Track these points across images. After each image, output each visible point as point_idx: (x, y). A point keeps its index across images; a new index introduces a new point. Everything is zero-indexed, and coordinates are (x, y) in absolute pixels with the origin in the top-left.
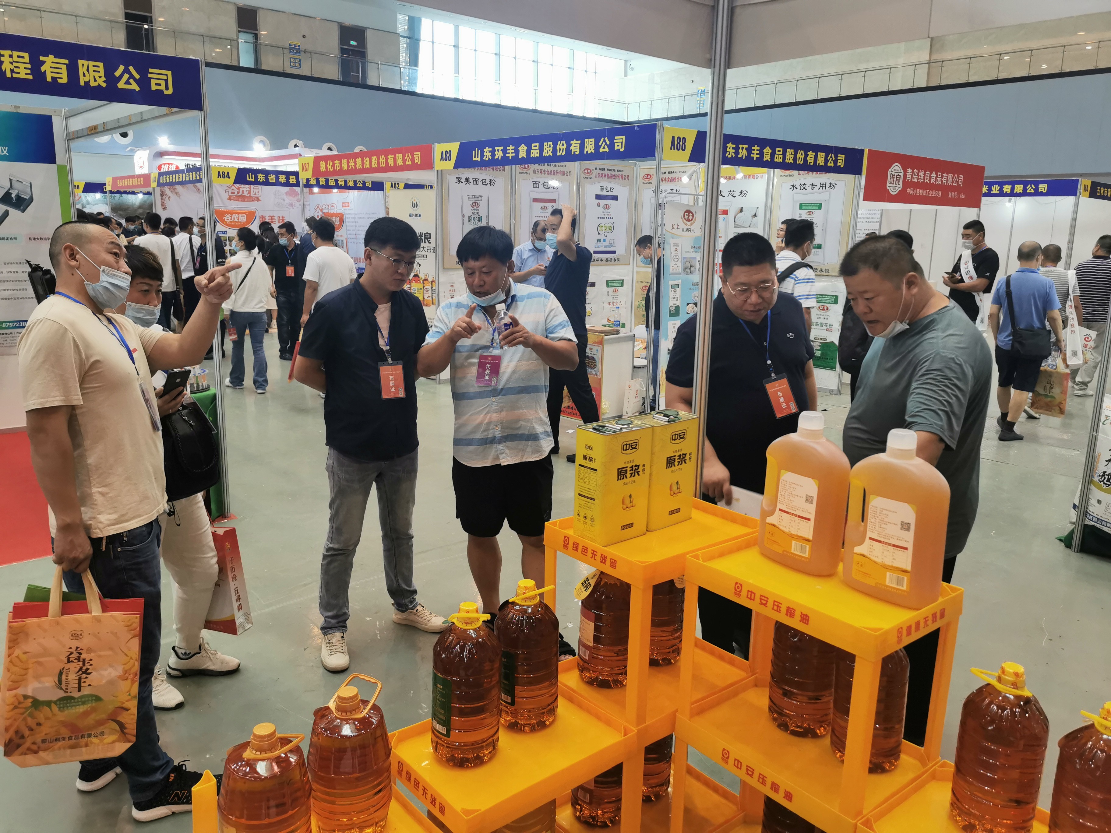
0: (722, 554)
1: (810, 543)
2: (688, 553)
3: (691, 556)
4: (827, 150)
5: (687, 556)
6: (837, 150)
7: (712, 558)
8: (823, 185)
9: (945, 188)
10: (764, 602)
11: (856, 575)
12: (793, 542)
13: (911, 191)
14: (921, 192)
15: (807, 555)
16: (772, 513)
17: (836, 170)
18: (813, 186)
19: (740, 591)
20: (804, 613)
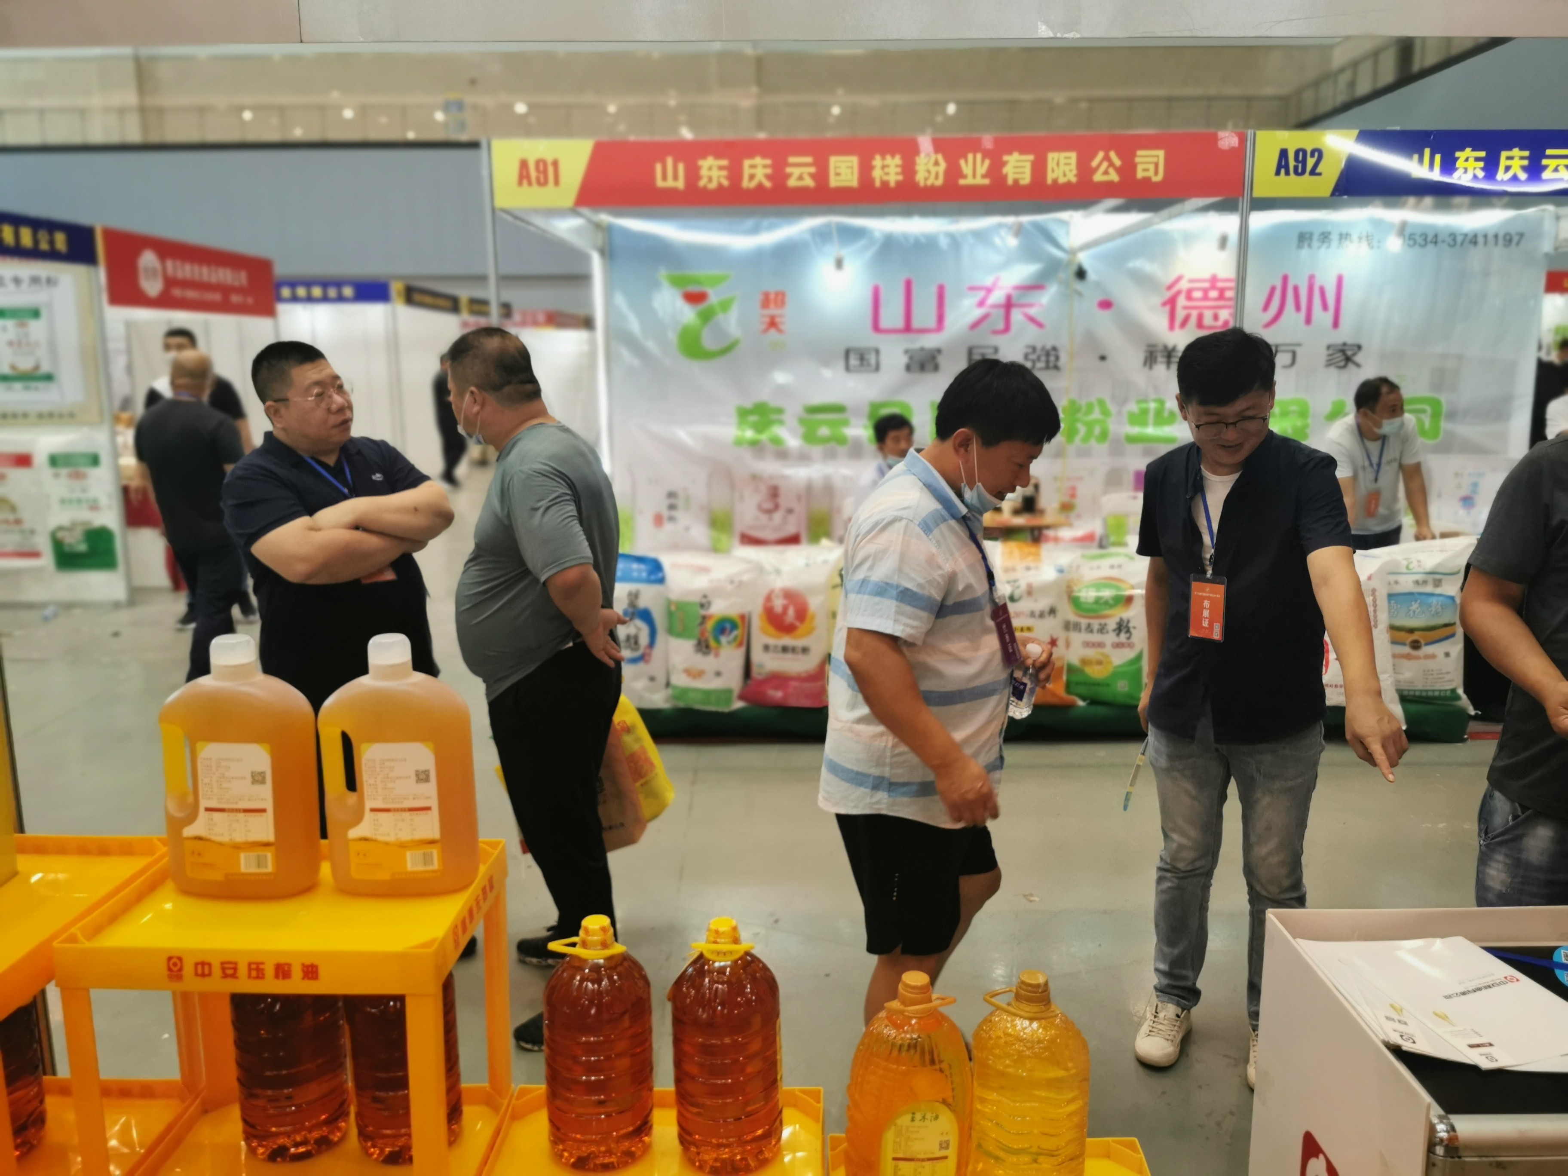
0: (114, 918)
1: (273, 848)
2: (54, 937)
3: (63, 942)
4: (36, 224)
5: (55, 944)
6: (52, 226)
7: (98, 930)
8: (35, 280)
9: (226, 290)
10: (230, 972)
11: (357, 873)
12: (242, 856)
13: (177, 292)
14: (191, 294)
15: (270, 868)
16: (192, 817)
17: (53, 255)
18: (17, 281)
19: (181, 970)
20: (308, 962)
